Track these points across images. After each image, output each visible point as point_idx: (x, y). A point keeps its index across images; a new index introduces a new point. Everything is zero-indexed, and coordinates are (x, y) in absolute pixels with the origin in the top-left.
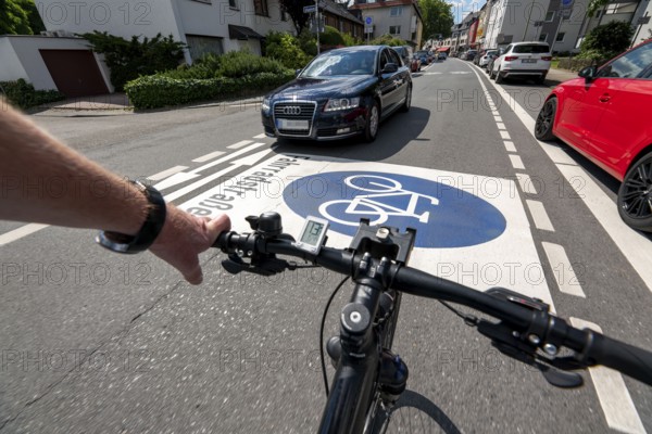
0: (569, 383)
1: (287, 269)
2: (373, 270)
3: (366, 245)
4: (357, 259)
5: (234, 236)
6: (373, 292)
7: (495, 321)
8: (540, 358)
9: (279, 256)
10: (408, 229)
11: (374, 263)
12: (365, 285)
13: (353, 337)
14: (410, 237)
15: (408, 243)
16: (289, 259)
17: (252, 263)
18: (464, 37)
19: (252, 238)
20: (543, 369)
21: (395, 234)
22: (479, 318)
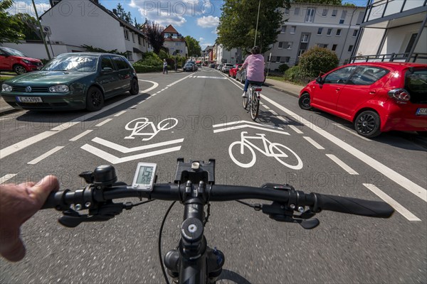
0: (313, 225)
1: (124, 210)
2: (196, 191)
3: (186, 176)
4: (182, 187)
5: (68, 194)
6: (198, 207)
7: (270, 203)
8: (295, 216)
9: (115, 201)
10: (210, 160)
11: (195, 187)
12: (192, 203)
13: (193, 244)
14: (212, 165)
15: (212, 169)
16: (124, 201)
17: (90, 214)
18: (207, 57)
19: (88, 190)
20: (299, 222)
21: (203, 165)
22: (261, 204)
